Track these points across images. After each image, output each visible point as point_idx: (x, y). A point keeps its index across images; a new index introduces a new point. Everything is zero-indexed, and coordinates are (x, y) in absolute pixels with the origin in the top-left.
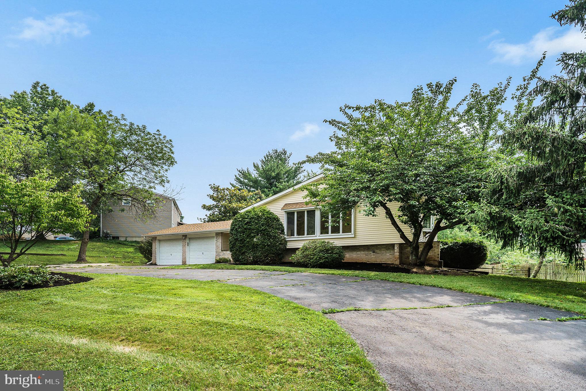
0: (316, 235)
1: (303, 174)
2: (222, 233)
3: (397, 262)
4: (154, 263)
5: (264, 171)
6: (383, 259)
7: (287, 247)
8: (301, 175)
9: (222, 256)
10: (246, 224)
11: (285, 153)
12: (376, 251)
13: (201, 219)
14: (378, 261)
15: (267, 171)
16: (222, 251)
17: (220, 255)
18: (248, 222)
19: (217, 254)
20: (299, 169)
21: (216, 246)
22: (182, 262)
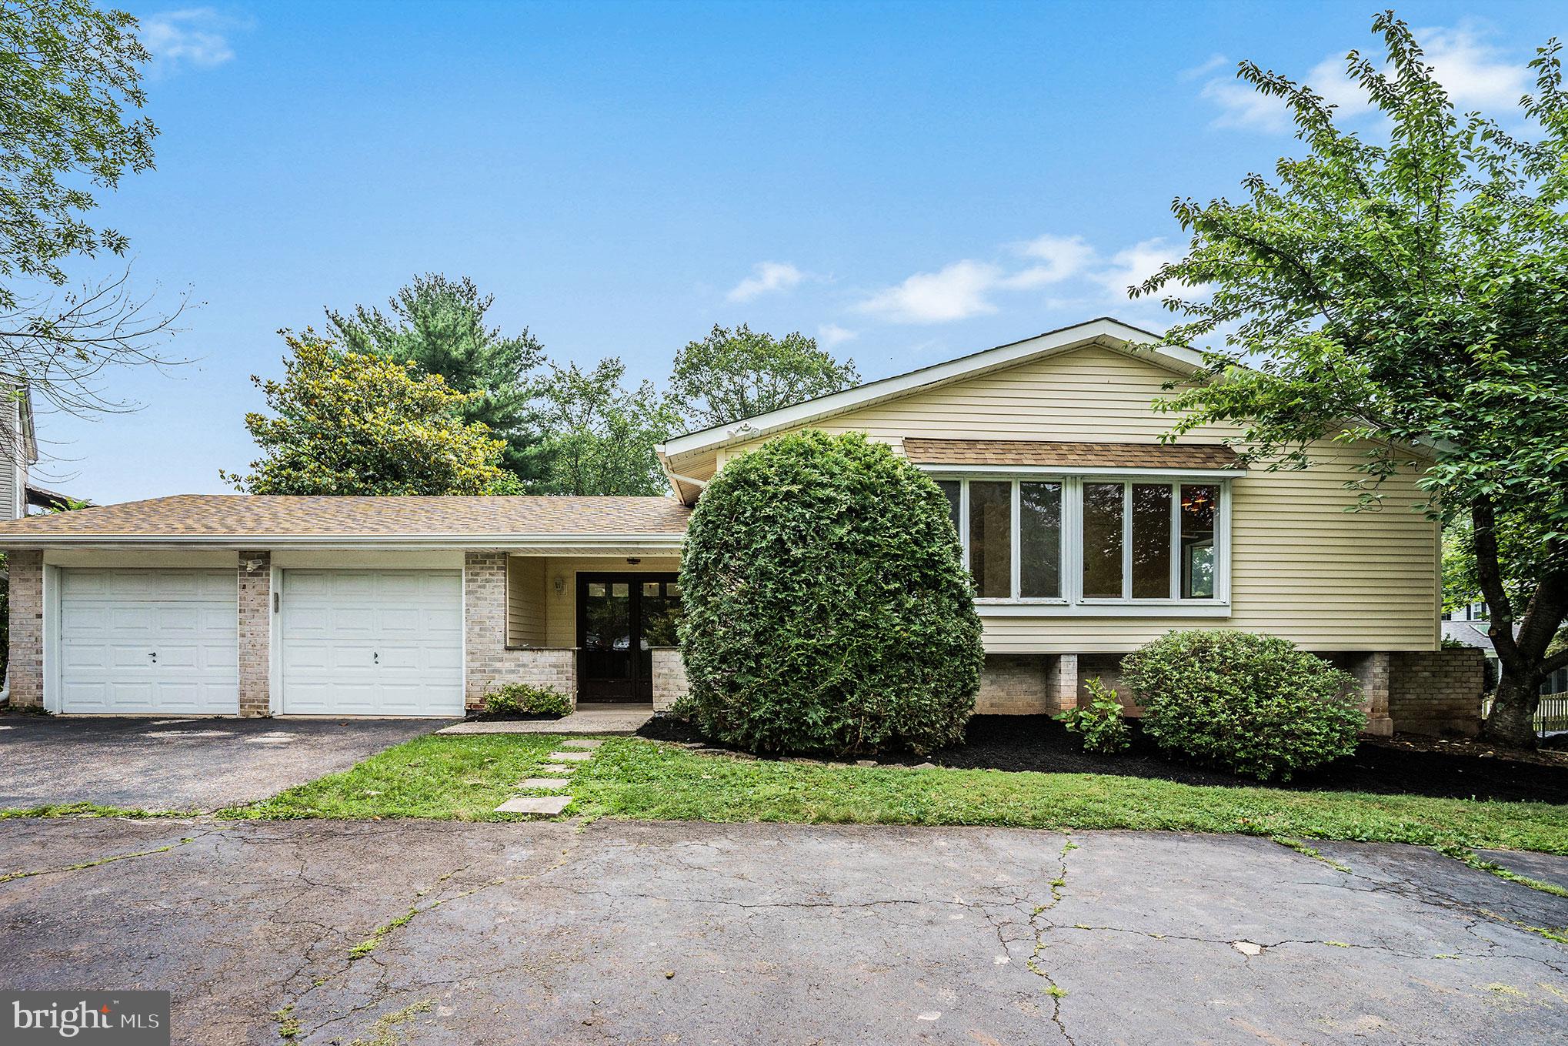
0: (1065, 596)
2: (505, 554)
4: (23, 699)
5: (429, 334)
9: (513, 678)
11: (470, 292)
13: (236, 478)
15: (440, 336)
16: (508, 649)
17: (499, 671)
18: (850, 509)
19: (476, 665)
20: (528, 353)
21: (472, 623)
22: (243, 702)
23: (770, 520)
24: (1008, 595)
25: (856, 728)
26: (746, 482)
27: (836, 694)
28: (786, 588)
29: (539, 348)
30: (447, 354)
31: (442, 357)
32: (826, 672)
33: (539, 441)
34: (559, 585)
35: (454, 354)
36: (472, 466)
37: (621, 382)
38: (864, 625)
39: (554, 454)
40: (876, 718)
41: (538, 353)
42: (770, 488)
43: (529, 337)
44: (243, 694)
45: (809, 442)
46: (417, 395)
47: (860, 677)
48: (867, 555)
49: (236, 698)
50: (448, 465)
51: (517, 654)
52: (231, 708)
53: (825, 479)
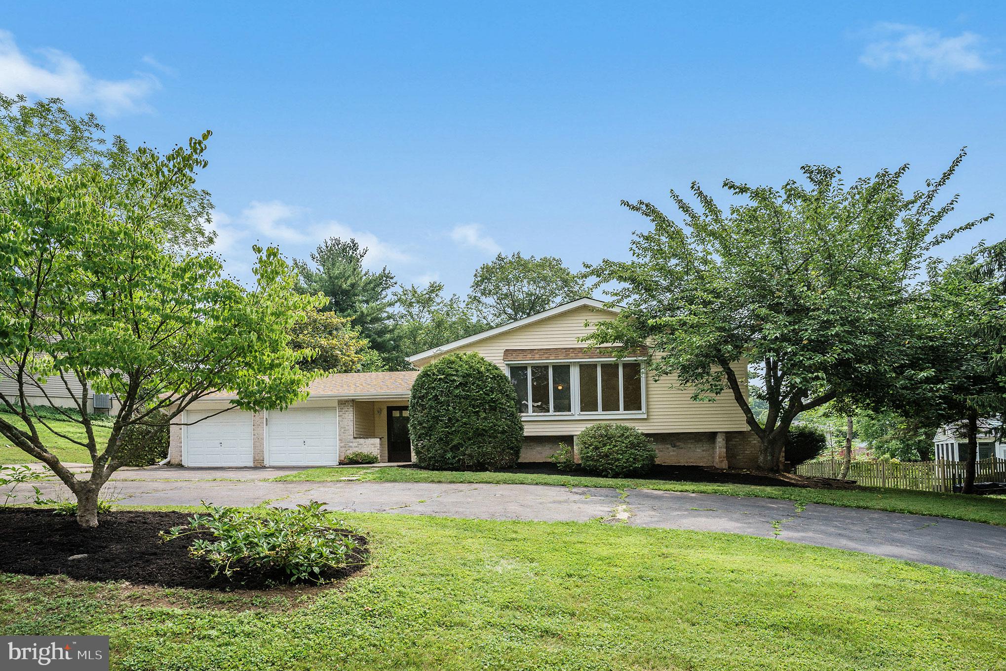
0: (573, 411)
1: (392, 289)
2: (353, 400)
3: (725, 465)
4: (175, 461)
5: (331, 278)
6: (690, 458)
7: (525, 434)
8: (389, 292)
9: (356, 449)
10: (457, 387)
11: (355, 247)
12: (678, 444)
14: (683, 462)
15: (337, 278)
16: (354, 438)
17: (351, 447)
18: (460, 383)
19: (342, 445)
20: (386, 281)
21: (341, 427)
22: (254, 461)
23: (434, 388)
24: (549, 411)
25: (463, 459)
26: (428, 375)
27: (456, 448)
28: (438, 411)
29: (392, 278)
30: (340, 287)
31: (338, 288)
32: (452, 440)
33: (392, 331)
34: (380, 411)
35: (344, 286)
36: (348, 356)
37: (441, 293)
38: (465, 424)
39: (400, 338)
40: (470, 455)
41: (392, 281)
42: (435, 377)
43: (387, 272)
44: (254, 458)
45: (453, 358)
46: (322, 322)
47: (465, 442)
48: (467, 399)
49: (252, 460)
50: (337, 356)
51: (358, 440)
52: (251, 464)
53: (454, 373)
